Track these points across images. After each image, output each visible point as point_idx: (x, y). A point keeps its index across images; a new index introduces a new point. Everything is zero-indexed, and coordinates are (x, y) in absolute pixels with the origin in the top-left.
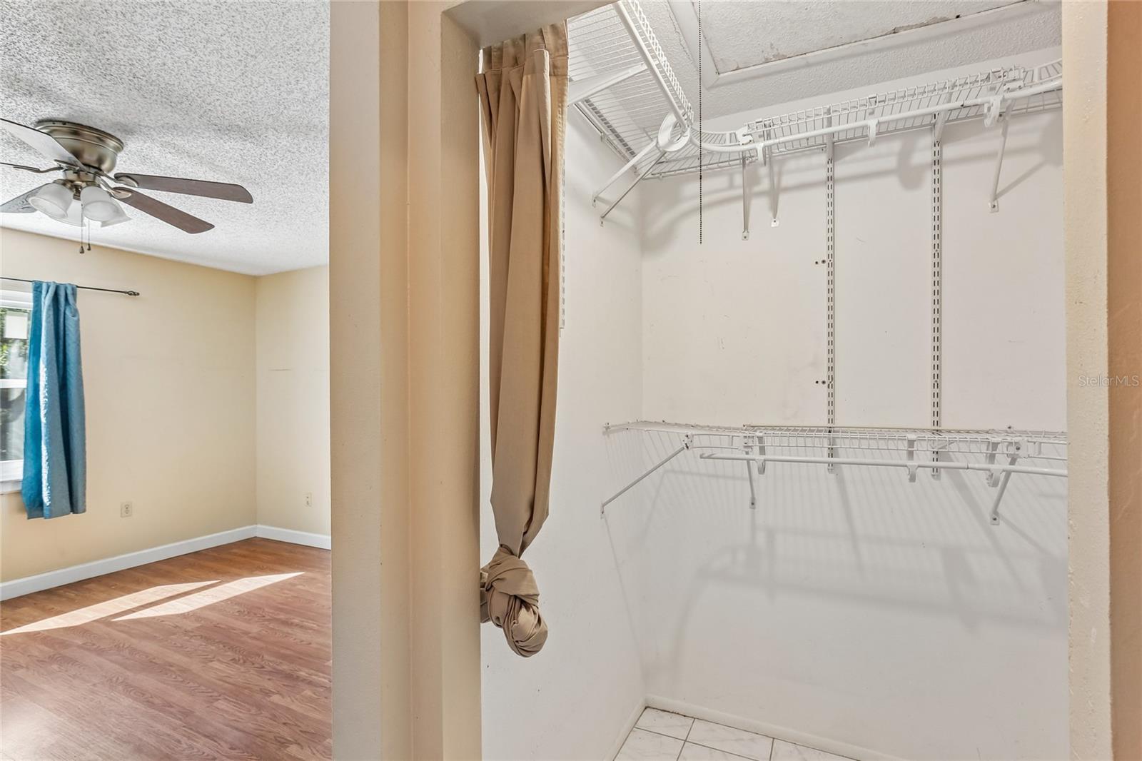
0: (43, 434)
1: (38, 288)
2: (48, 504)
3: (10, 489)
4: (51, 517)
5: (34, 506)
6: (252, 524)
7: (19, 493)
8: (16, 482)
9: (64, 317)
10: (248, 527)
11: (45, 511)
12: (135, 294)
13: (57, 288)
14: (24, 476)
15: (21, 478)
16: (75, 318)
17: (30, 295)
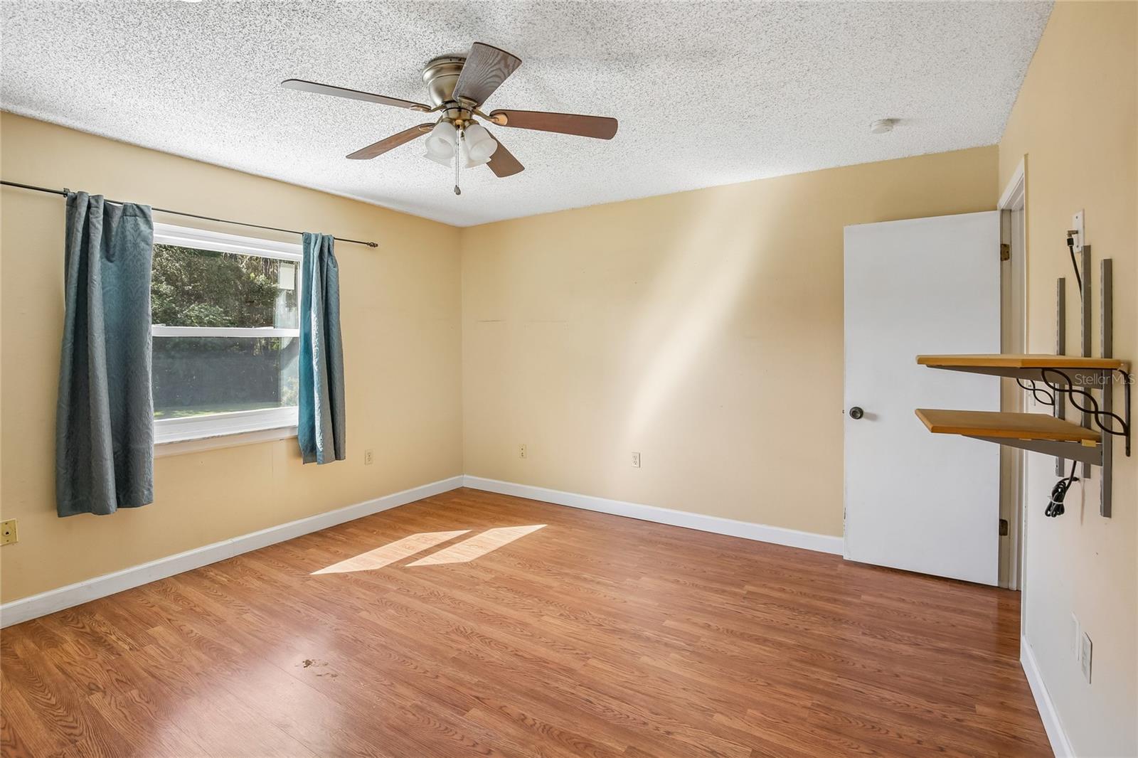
0: (315, 383)
1: (307, 240)
2: (321, 450)
3: (288, 434)
4: (324, 463)
5: (308, 451)
6: (459, 475)
7: (296, 438)
8: (294, 428)
9: (327, 268)
10: (457, 477)
11: (318, 457)
12: (374, 245)
13: (323, 238)
14: (299, 422)
15: (297, 423)
16: (336, 269)
17: (301, 247)
